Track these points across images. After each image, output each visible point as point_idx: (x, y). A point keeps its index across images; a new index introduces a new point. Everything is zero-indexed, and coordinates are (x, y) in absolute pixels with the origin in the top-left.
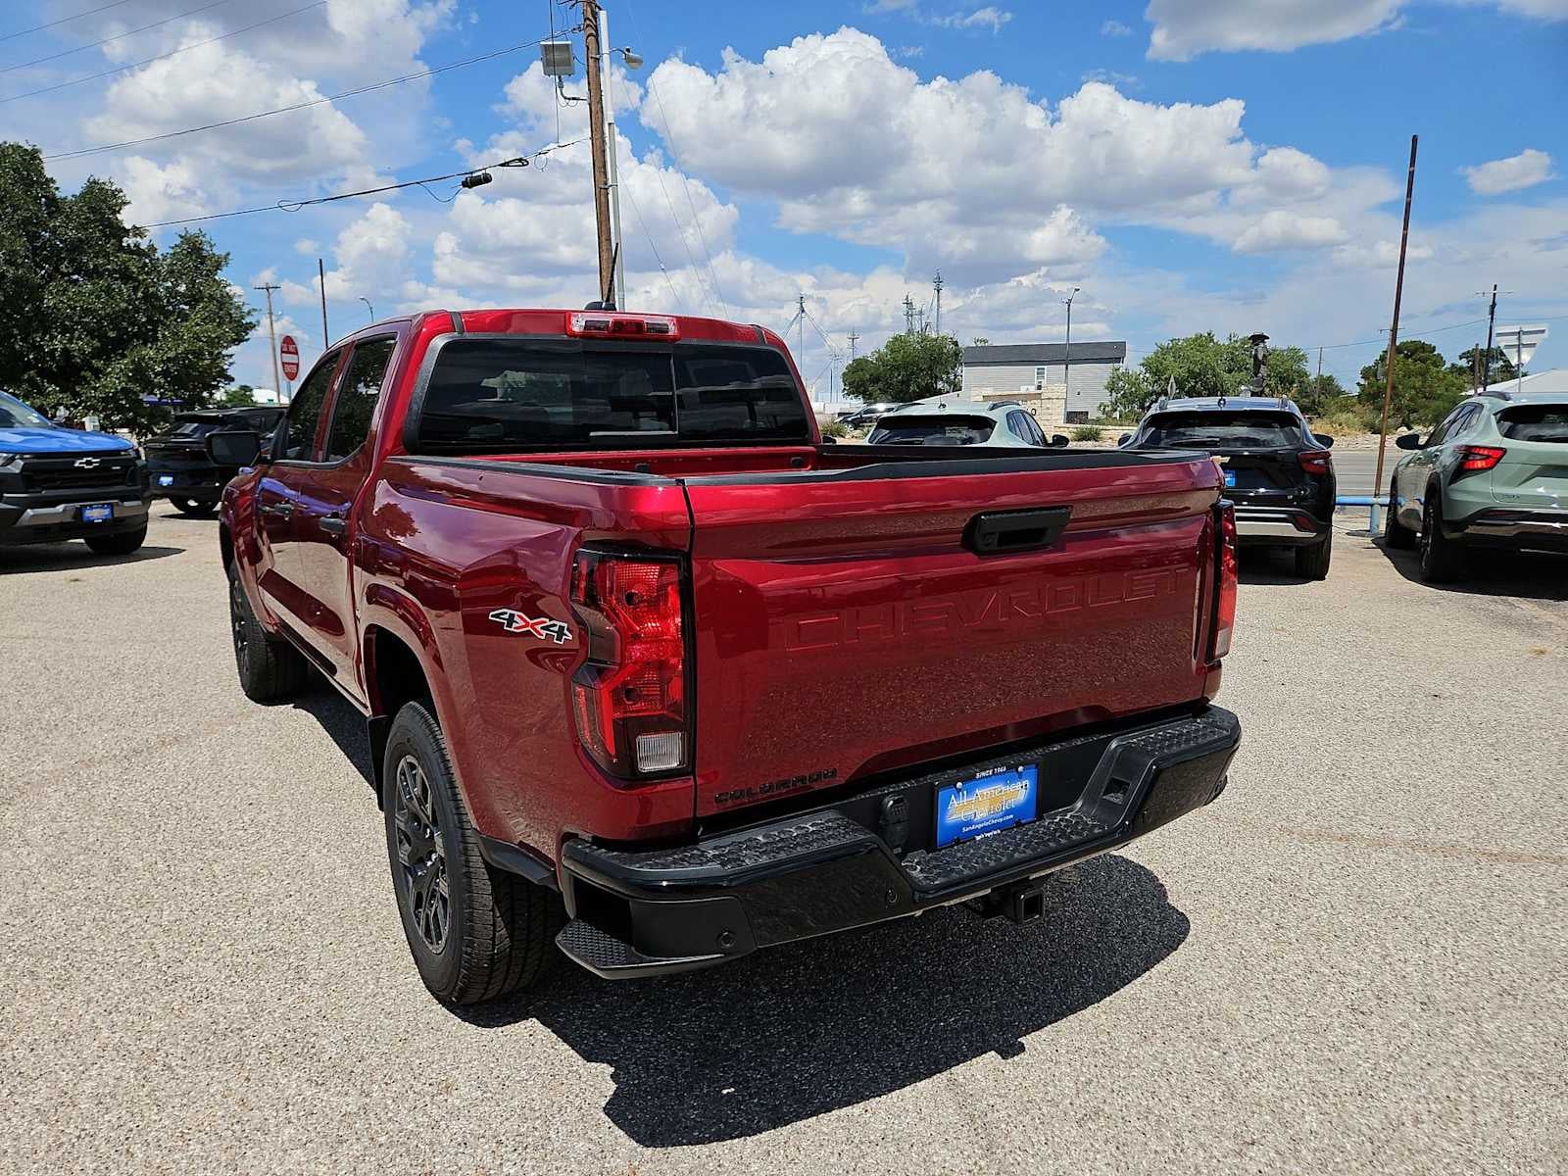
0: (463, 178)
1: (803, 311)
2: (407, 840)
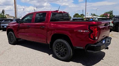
2: (57, 50)
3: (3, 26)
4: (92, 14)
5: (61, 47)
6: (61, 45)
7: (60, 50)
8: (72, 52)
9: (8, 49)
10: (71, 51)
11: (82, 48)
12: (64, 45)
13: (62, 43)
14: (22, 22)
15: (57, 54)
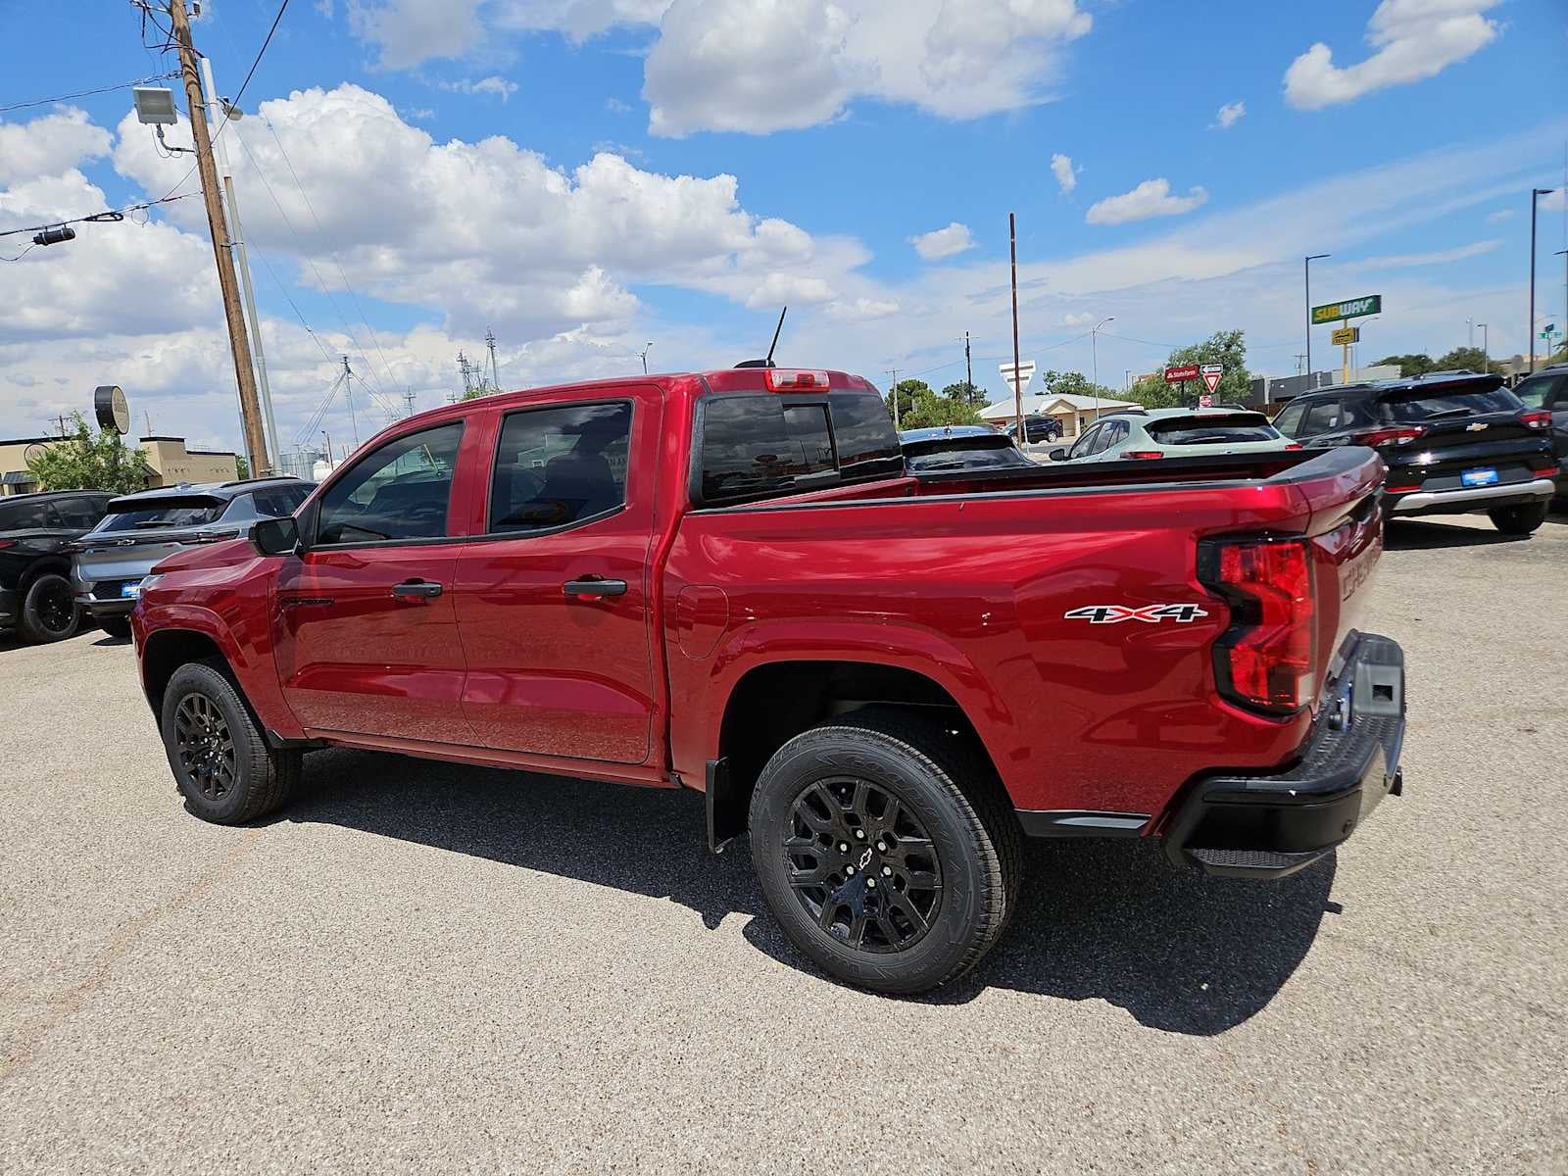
0: (36, 234)
1: (349, 371)
2: (809, 862)
3: (110, 587)
4: (1050, 377)
5: (852, 820)
6: (857, 806)
7: (852, 856)
8: (997, 878)
9: (176, 904)
10: (995, 864)
11: (1135, 824)
12: (893, 803)
13: (870, 771)
14: (330, 536)
15: (811, 919)
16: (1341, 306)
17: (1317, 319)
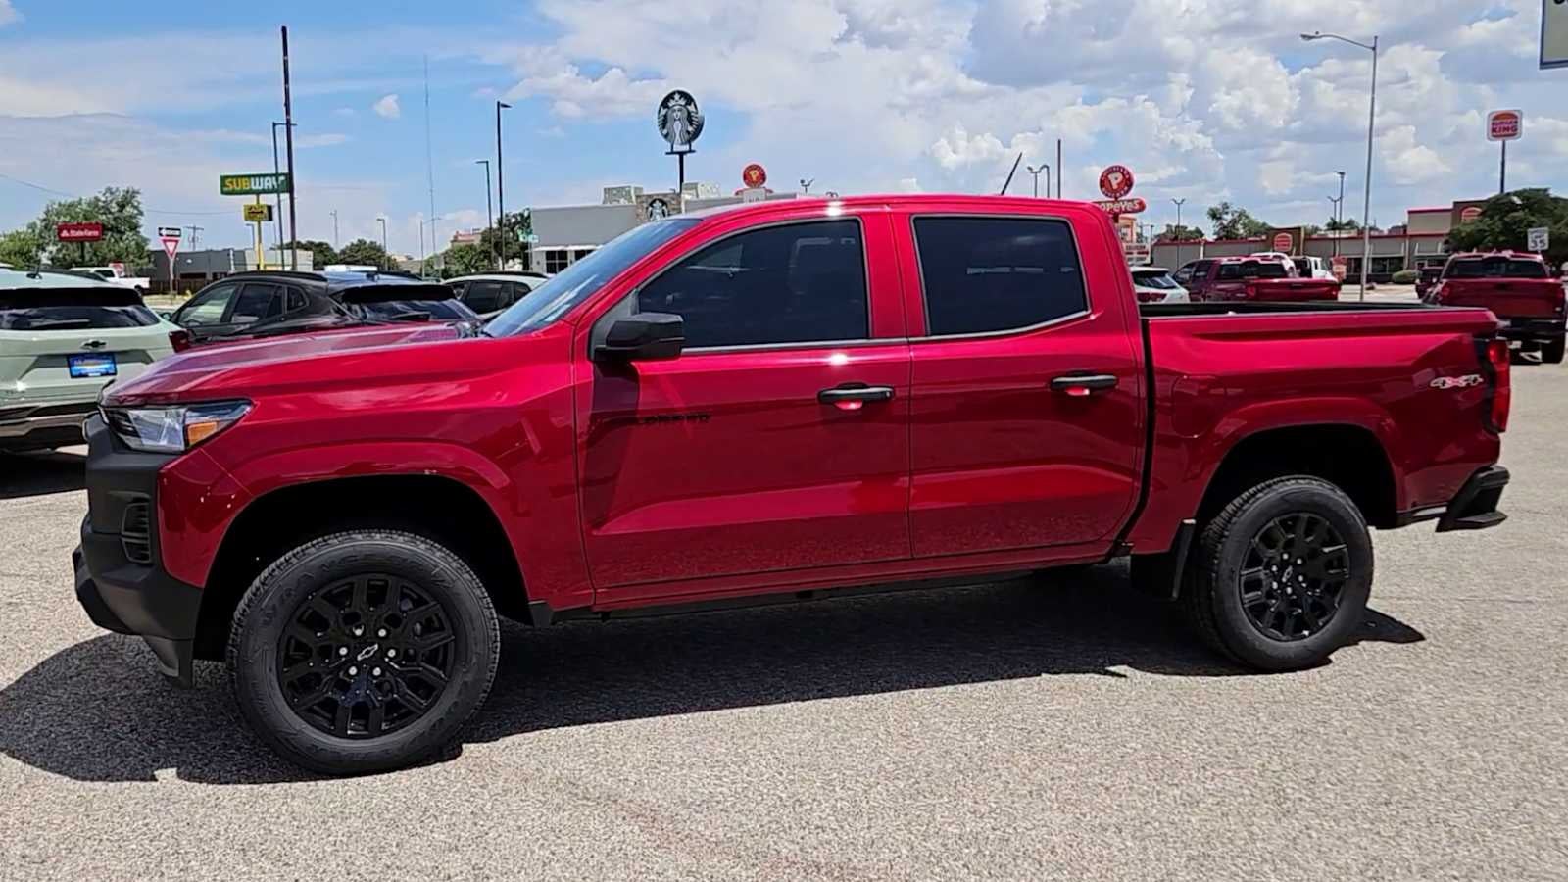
7: (1279, 575)
16: (252, 180)
17: (226, 189)
